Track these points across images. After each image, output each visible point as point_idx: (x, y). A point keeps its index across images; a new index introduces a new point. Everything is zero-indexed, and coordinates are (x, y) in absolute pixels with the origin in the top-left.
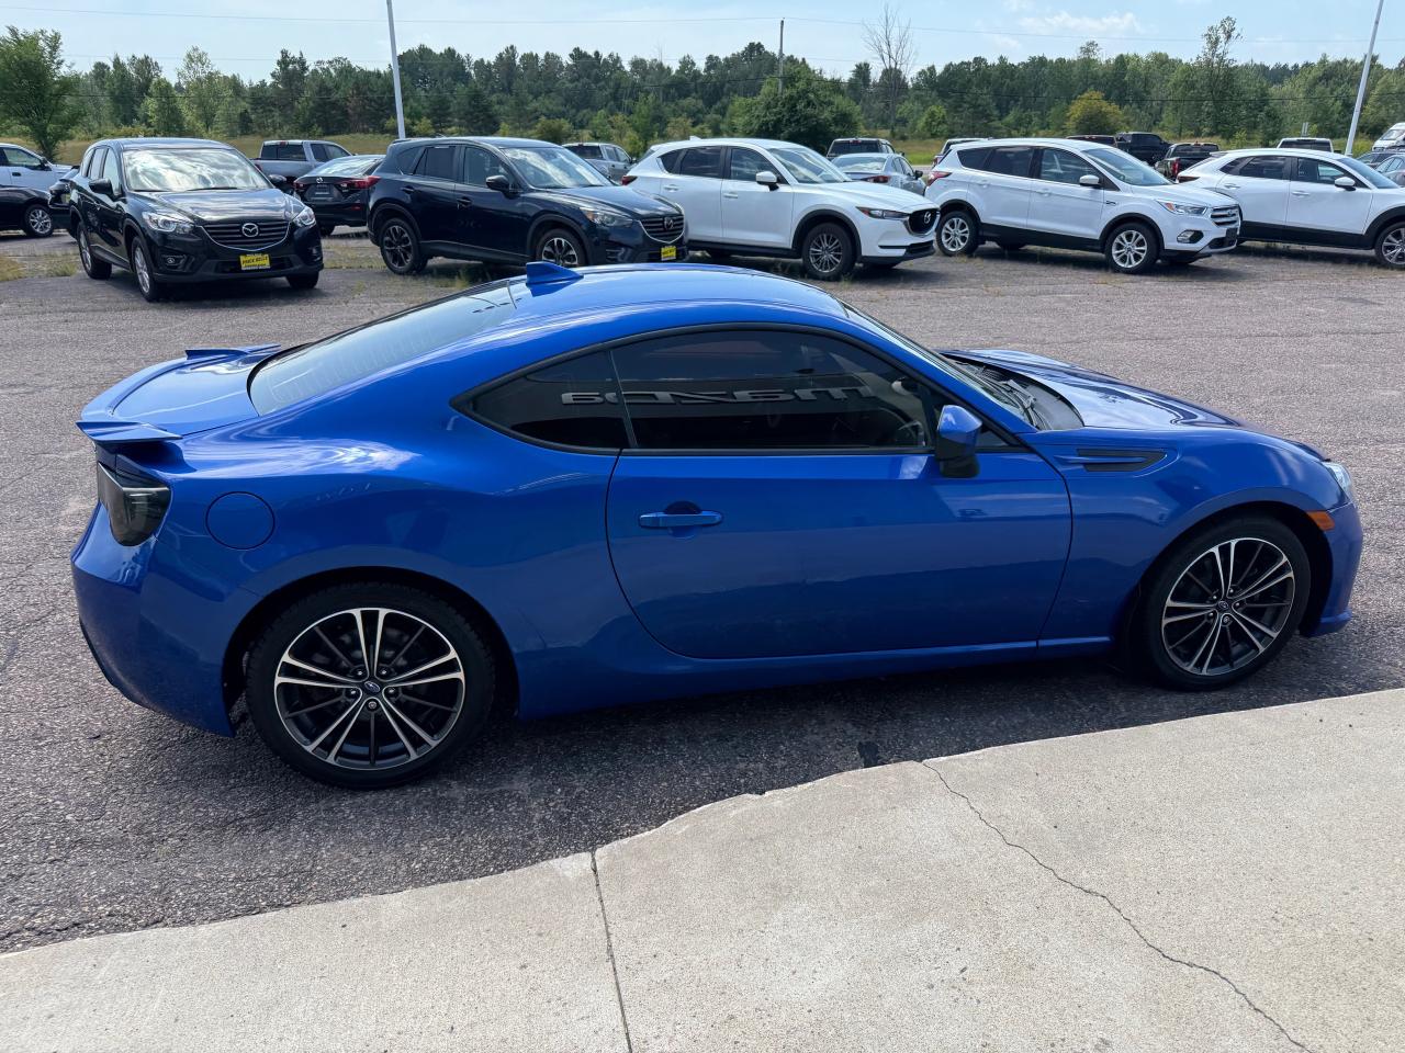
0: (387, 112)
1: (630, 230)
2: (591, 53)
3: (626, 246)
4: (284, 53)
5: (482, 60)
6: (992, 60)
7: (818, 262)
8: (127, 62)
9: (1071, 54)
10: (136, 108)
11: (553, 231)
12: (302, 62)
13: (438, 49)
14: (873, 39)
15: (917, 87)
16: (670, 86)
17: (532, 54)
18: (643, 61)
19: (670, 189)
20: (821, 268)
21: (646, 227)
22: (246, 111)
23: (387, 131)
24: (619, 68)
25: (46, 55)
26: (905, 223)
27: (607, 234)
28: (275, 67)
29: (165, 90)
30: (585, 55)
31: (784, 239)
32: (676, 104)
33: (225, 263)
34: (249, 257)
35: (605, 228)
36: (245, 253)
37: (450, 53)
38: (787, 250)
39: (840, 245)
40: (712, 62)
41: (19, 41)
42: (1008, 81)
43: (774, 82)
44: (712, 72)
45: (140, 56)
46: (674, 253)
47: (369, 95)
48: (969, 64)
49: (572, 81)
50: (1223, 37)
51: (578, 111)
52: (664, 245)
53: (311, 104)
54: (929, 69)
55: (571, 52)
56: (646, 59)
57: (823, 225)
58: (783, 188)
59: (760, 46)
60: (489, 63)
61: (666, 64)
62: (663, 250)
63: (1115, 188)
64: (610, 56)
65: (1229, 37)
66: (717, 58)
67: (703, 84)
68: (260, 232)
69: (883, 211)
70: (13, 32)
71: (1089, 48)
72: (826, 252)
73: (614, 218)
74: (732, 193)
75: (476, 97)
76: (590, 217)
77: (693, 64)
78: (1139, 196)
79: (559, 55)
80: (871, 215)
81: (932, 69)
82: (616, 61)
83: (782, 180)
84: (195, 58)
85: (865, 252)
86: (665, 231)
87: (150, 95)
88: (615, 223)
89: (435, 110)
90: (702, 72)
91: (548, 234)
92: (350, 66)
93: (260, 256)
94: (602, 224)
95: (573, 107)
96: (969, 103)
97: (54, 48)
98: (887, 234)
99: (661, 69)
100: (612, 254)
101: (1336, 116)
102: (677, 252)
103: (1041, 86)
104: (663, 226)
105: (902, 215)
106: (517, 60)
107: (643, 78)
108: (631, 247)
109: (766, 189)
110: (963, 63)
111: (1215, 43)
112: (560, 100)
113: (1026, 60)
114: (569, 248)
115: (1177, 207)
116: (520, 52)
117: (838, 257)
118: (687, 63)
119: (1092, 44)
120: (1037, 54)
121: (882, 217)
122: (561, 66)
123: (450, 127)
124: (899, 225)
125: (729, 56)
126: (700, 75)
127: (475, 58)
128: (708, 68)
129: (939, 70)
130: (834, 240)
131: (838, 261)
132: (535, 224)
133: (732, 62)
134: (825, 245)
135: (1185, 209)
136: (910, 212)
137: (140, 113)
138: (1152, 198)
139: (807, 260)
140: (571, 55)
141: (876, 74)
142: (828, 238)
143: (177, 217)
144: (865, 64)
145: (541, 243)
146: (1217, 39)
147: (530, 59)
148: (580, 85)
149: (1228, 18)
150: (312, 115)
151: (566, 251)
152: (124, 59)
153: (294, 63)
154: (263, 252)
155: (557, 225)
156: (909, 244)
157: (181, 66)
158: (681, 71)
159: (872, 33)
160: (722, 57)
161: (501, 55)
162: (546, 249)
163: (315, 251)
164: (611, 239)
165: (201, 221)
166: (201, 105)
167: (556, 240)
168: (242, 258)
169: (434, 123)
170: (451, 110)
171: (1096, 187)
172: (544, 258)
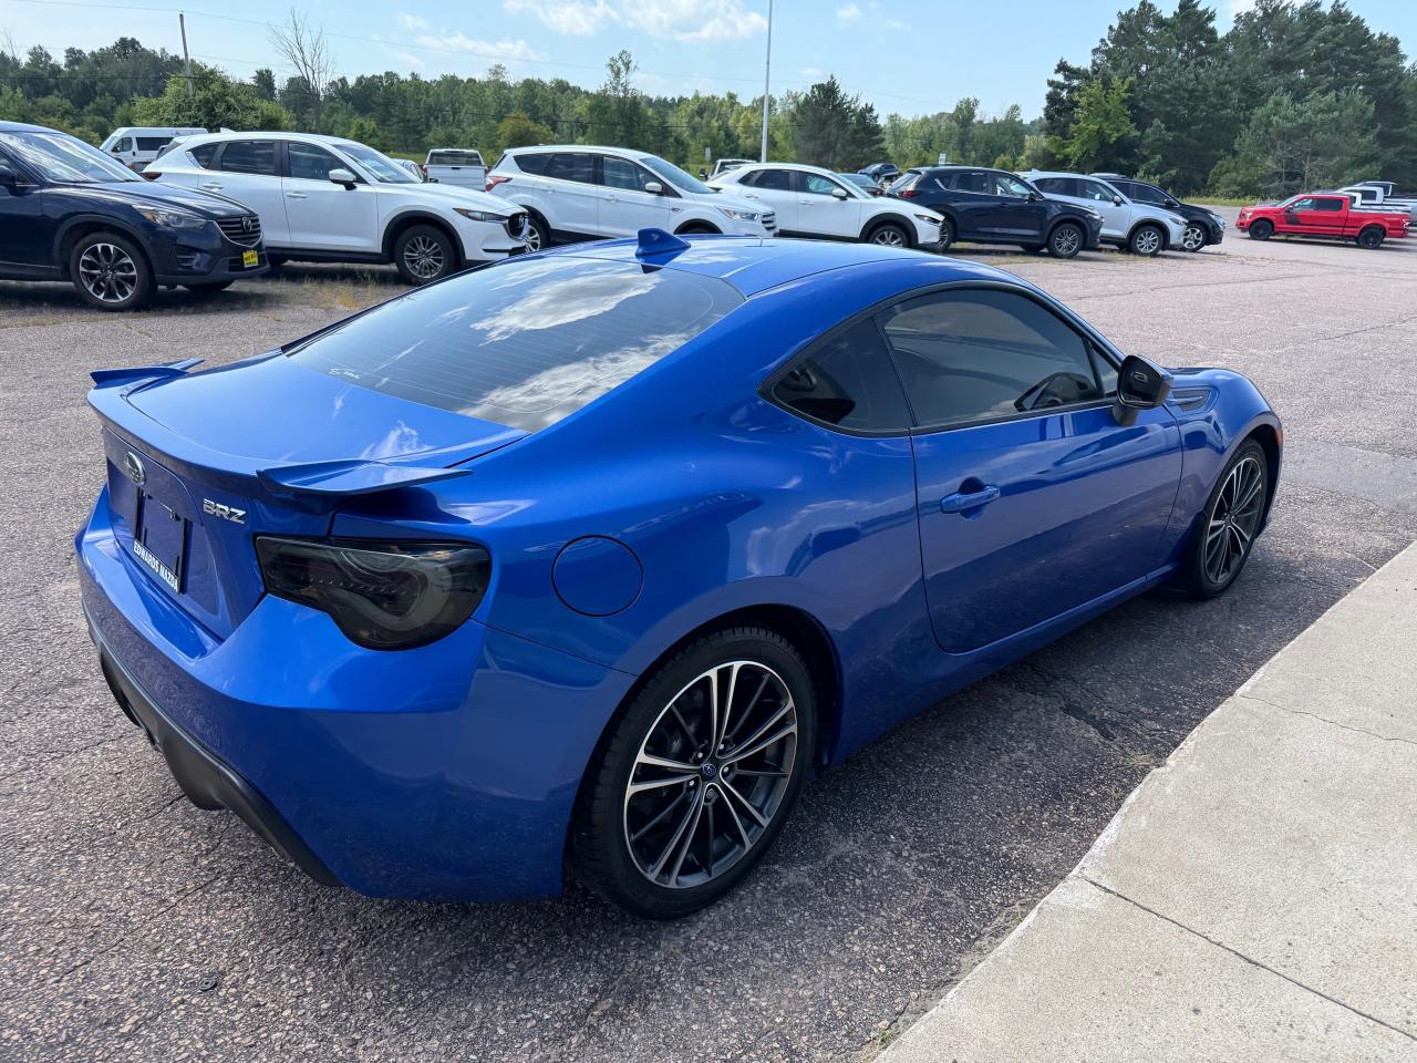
1: (206, 232)
3: (200, 251)
6: (405, 76)
7: (415, 267)
9: (481, 76)
11: (93, 236)
14: (283, 44)
15: (329, 98)
16: (21, 80)
21: (223, 229)
26: (504, 225)
31: (372, 242)
35: (169, 229)
38: (377, 254)
39: (439, 248)
40: (74, 56)
42: (424, 98)
43: (182, 82)
44: (76, 68)
46: (256, 259)
48: (381, 77)
50: (623, 68)
52: (246, 250)
54: (340, 80)
57: (416, 228)
58: (360, 188)
59: (134, 43)
62: (245, 255)
63: (677, 195)
65: (628, 69)
66: (80, 52)
67: (66, 81)
69: (483, 213)
71: (498, 70)
72: (423, 257)
73: (180, 218)
74: (296, 192)
76: (149, 217)
77: (49, 57)
78: (700, 203)
80: (470, 217)
81: (343, 81)
83: (359, 179)
85: (467, 257)
86: (244, 233)
88: (182, 225)
90: (62, 67)
91: (86, 240)
96: (397, 117)
98: (490, 238)
100: (186, 260)
101: (722, 144)
102: (260, 257)
103: (457, 105)
104: (242, 228)
105: (500, 218)
108: (208, 253)
109: (342, 188)
110: (374, 76)
111: (617, 74)
113: (439, 79)
114: (120, 256)
115: (735, 213)
117: (438, 261)
119: (499, 67)
120: (449, 72)
121: (481, 220)
124: (499, 229)
125: (96, 50)
126: (60, 71)
129: (351, 82)
130: (431, 244)
132: (63, 229)
133: (101, 58)
134: (421, 248)
135: (741, 214)
136: (508, 215)
138: (712, 205)
139: (401, 265)
141: (280, 82)
142: (424, 242)
144: (267, 71)
145: (76, 251)
146: (619, 69)
149: (624, 52)
151: (117, 260)
156: (510, 248)
159: (281, 37)
160: (87, 52)
162: (84, 257)
164: (179, 242)
167: (99, 246)
171: (660, 194)
172: (82, 269)
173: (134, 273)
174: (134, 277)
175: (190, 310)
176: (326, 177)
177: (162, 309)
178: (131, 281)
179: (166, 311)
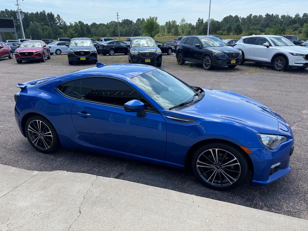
0: (218, 30)
1: (223, 56)
2: (271, 14)
4: (199, 18)
5: (244, 17)
7: (277, 66)
8: (171, 22)
10: (171, 30)
12: (202, 20)
13: (234, 16)
16: (291, 21)
17: (256, 15)
18: (285, 16)
19: (243, 47)
20: (277, 67)
21: (227, 56)
22: (190, 30)
23: (217, 34)
24: (278, 18)
25: (155, 21)
26: (304, 57)
27: (218, 57)
28: (197, 21)
29: (177, 26)
30: (270, 15)
31: (269, 60)
32: (292, 26)
33: (142, 61)
34: (147, 60)
36: (146, 59)
37: (236, 16)
38: (270, 62)
39: (283, 62)
41: (151, 19)
44: (304, 17)
45: (174, 20)
47: (215, 26)
49: (264, 21)
51: (265, 28)
53: (203, 28)
55: (266, 14)
56: (285, 15)
57: (279, 57)
58: (270, 47)
60: (245, 18)
61: (291, 16)
62: (232, 61)
64: (276, 15)
66: (306, 14)
67: (301, 20)
68: (149, 55)
70: (150, 17)
72: (279, 64)
74: (258, 48)
75: (238, 26)
76: (214, 53)
77: (299, 15)
79: (262, 15)
80: (293, 55)
82: (277, 16)
83: (270, 45)
84: (183, 20)
85: (290, 64)
87: (173, 28)
88: (220, 55)
89: (229, 29)
91: (205, 57)
92: (214, 20)
93: (149, 60)
94: (217, 55)
95: (264, 27)
97: (156, 20)
98: (297, 60)
99: (289, 17)
100: (218, 62)
102: (236, 62)
104: (232, 56)
105: (303, 55)
106: (252, 17)
107: (284, 20)
108: (223, 60)
109: (266, 47)
112: (261, 26)
116: (253, 15)
117: (282, 65)
118: (297, 16)
121: (296, 55)
122: (263, 18)
123: (231, 32)
124: (302, 58)
127: (242, 17)
128: (303, 16)
130: (282, 61)
131: (282, 66)
132: (204, 54)
134: (279, 62)
136: (306, 54)
137: (171, 31)
139: (274, 65)
140: (265, 15)
142: (280, 60)
143: (136, 52)
145: (204, 59)
147: (255, 16)
148: (266, 22)
150: (203, 31)
151: (208, 61)
152: (171, 21)
153: (201, 20)
154: (149, 59)
155: (208, 55)
156: (305, 63)
157: (180, 22)
158: (295, 17)
161: (248, 16)
163: (160, 59)
165: (140, 53)
166: (182, 29)
167: (207, 58)
168: (145, 60)
169: (228, 32)
170: (232, 29)
172: (204, 62)
173: (210, 63)
174: (210, 64)
175: (216, 71)
176: (262, 45)
177: (211, 70)
178: (209, 64)
179: (212, 70)
